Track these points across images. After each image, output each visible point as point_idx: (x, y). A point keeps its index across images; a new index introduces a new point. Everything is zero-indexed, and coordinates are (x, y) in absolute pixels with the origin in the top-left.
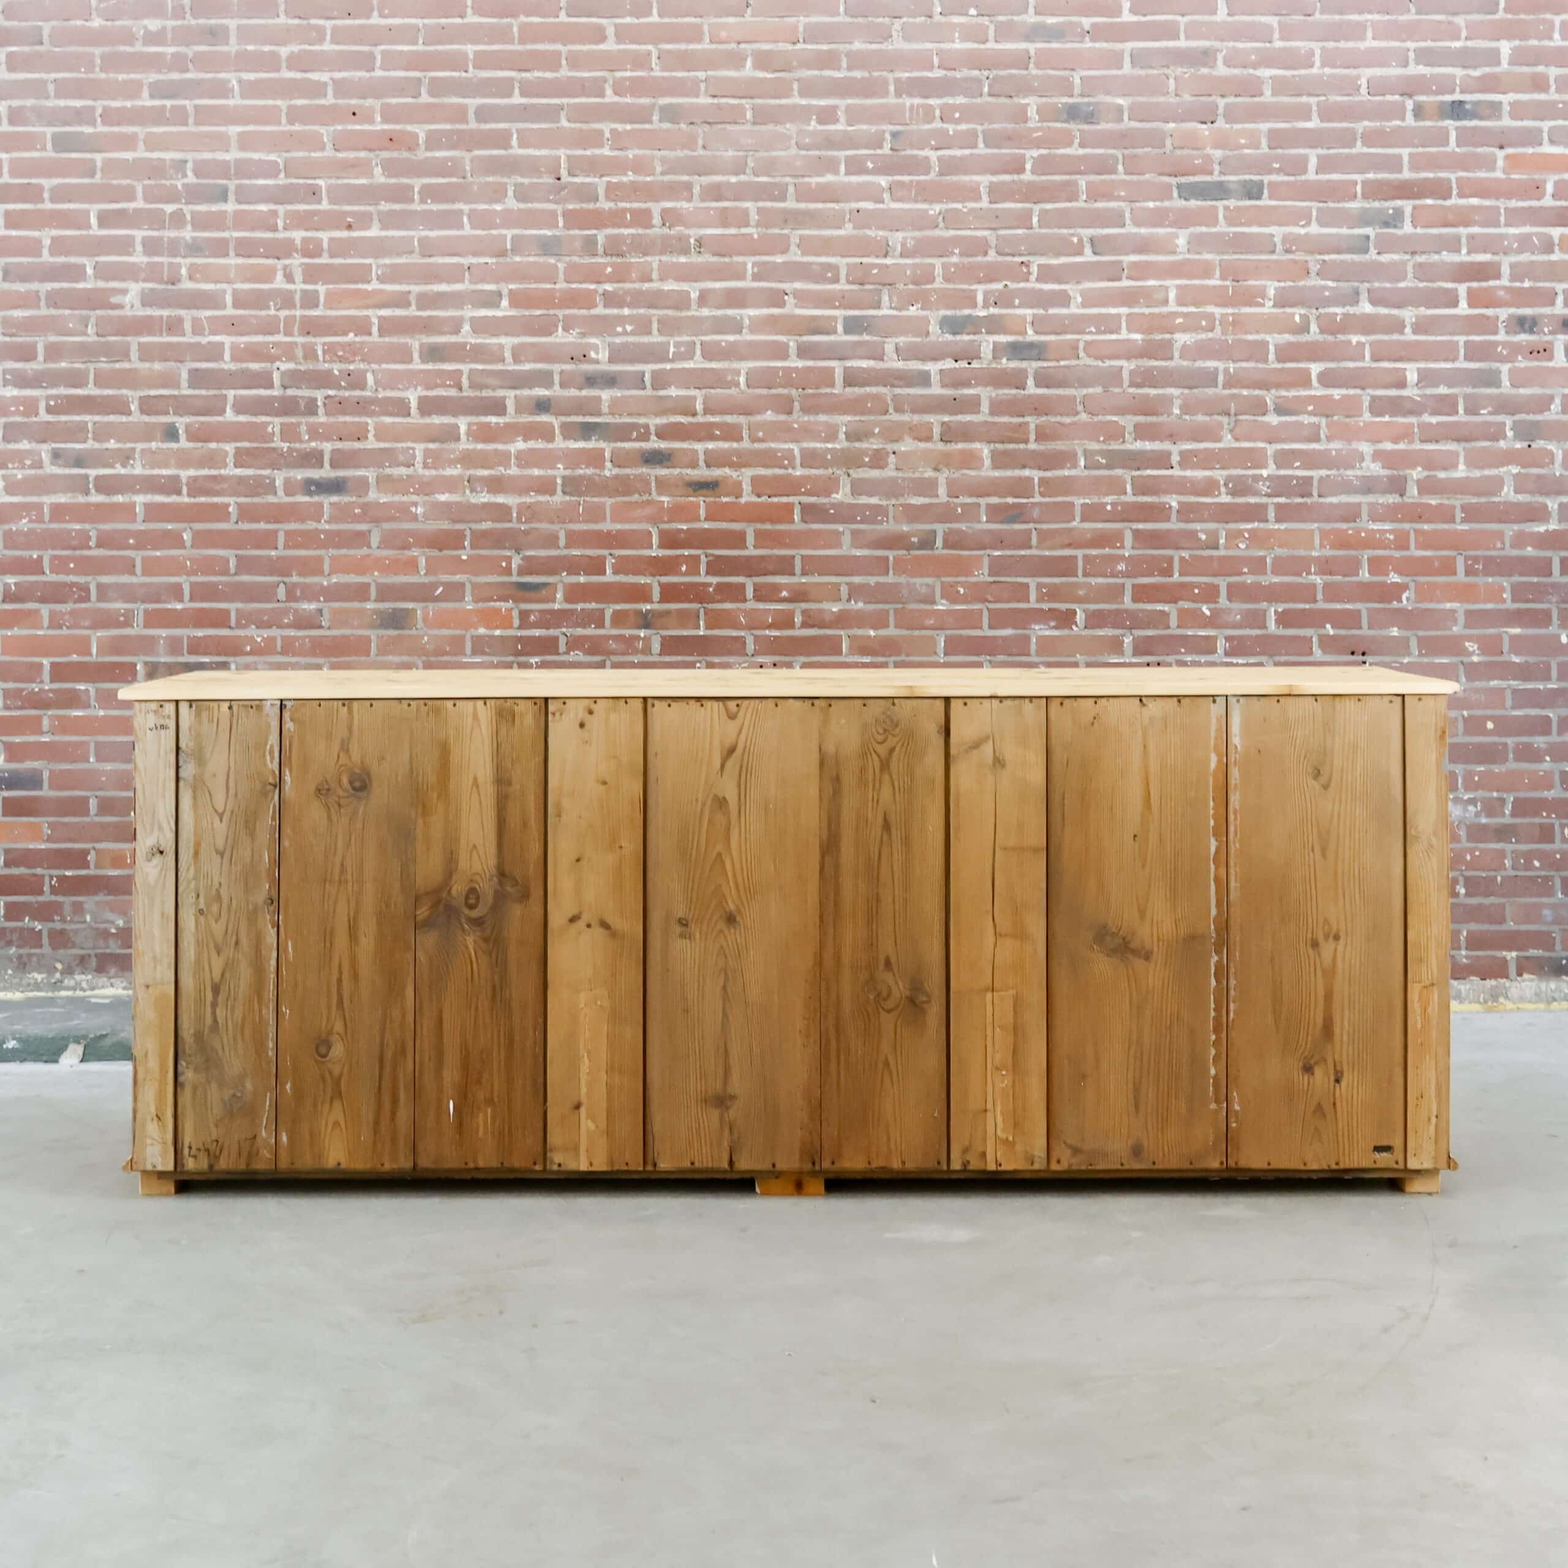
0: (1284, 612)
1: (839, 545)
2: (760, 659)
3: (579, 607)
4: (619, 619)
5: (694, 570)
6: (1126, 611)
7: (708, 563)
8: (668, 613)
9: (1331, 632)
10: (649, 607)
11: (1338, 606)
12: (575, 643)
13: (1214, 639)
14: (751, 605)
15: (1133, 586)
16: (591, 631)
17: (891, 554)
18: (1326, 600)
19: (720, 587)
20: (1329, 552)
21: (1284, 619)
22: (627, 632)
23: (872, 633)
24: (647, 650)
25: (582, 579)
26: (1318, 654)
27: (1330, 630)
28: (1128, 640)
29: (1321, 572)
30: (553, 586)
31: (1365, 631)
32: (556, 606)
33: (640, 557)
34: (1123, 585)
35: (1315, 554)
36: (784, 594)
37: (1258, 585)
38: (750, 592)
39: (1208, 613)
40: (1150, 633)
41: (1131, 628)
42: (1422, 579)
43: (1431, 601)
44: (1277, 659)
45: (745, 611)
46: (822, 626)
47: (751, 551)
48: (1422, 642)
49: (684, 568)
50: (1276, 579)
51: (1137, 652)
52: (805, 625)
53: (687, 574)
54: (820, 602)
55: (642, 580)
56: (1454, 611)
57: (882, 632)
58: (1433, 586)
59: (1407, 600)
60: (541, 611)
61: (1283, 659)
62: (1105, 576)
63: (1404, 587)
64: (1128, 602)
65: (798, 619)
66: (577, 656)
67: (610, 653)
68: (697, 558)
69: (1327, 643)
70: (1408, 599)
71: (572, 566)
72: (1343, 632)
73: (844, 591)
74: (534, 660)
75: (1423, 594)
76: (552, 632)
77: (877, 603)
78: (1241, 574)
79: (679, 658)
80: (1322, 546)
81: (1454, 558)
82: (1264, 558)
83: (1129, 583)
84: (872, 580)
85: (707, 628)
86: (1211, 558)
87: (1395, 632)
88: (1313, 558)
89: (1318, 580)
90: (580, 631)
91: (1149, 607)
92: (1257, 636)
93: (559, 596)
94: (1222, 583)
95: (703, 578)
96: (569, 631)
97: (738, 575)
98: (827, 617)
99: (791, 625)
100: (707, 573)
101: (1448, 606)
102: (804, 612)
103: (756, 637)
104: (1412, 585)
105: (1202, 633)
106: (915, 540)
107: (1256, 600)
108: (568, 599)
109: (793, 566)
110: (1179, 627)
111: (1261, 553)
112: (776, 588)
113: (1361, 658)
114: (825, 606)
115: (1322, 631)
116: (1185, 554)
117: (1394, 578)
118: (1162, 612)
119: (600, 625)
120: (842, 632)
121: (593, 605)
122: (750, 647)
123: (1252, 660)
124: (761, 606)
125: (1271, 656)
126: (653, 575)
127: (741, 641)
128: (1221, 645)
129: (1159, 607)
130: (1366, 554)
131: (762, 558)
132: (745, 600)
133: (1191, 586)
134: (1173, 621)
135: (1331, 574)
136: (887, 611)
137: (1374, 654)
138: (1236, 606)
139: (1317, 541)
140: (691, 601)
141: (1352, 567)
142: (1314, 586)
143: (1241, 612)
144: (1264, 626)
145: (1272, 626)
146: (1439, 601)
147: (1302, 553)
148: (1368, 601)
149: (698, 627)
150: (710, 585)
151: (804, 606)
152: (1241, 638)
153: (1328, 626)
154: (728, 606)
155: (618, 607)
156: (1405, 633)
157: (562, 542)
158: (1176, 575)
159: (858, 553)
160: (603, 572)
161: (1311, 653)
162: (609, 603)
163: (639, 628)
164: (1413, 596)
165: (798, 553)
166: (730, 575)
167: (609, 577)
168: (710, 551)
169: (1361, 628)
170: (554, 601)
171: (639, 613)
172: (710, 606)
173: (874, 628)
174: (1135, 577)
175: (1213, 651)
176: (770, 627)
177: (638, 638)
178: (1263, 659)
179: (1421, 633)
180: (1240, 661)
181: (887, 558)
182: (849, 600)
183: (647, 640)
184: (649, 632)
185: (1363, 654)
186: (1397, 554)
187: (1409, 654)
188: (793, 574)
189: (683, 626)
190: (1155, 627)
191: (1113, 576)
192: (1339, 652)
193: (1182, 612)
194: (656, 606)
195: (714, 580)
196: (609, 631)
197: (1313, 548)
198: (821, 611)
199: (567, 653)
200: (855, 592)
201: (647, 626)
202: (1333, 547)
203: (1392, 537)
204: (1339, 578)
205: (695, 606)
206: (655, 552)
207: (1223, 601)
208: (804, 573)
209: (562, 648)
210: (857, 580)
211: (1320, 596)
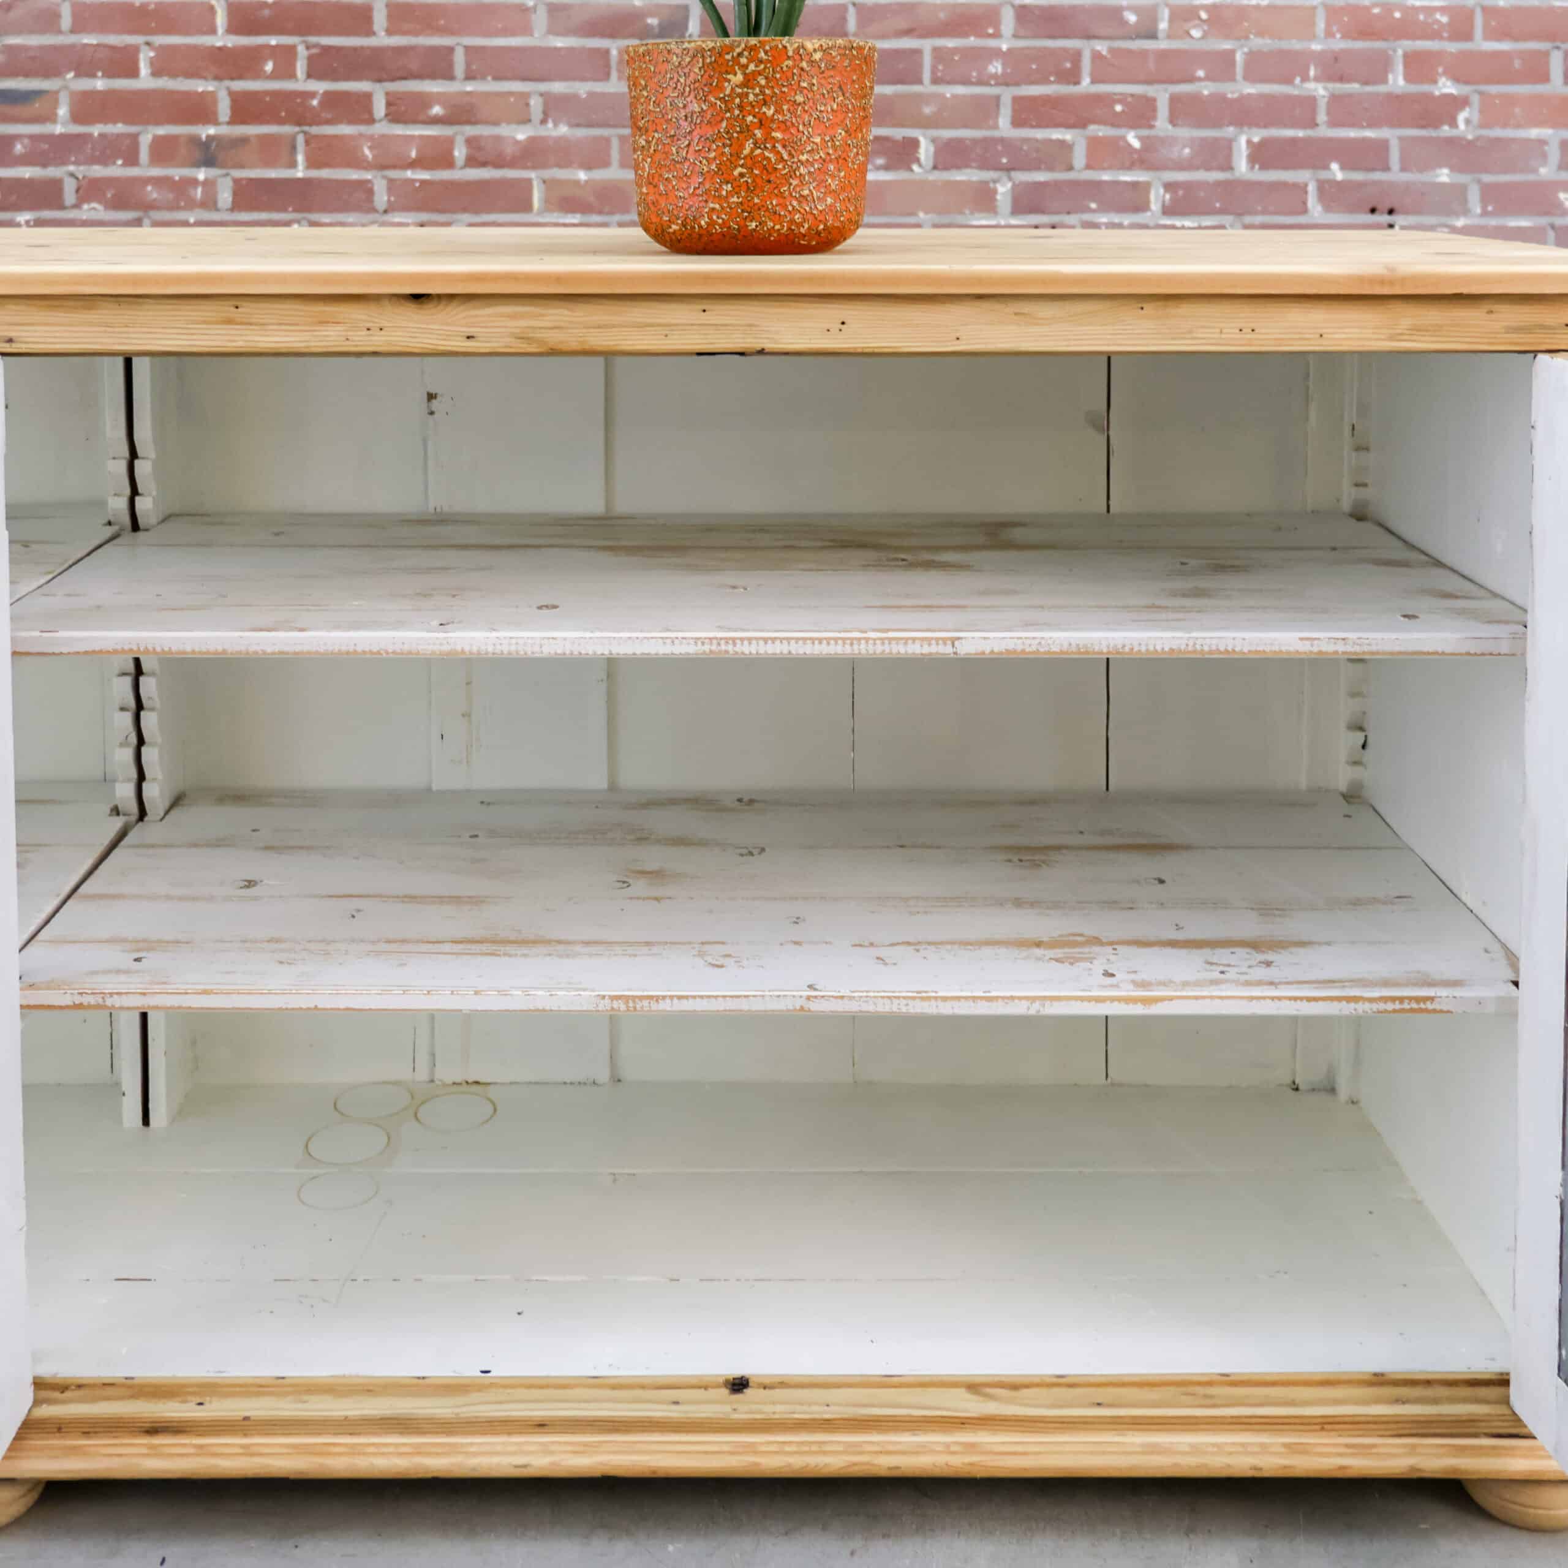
0: (1264, 143)
1: (526, 30)
2: (397, 218)
3: (96, 130)
4: (163, 151)
5: (286, 71)
6: (1002, 140)
7: (311, 59)
8: (244, 140)
9: (1339, 176)
10: (212, 131)
11: (1352, 133)
12: (90, 190)
13: (1145, 187)
14: (382, 128)
15: (1016, 100)
16: (117, 170)
17: (614, 47)
18: (1333, 123)
19: (330, 99)
20: (1339, 44)
21: (1260, 155)
22: (177, 173)
23: (582, 176)
24: (209, 204)
25: (100, 84)
26: (1315, 210)
27: (1336, 172)
28: (1003, 189)
29: (1327, 76)
30: (52, 97)
31: (1395, 175)
32: (59, 129)
33: (195, 47)
34: (997, 98)
35: (1316, 47)
36: (437, 110)
37: (1221, 98)
38: (380, 108)
39: (1136, 144)
40: (1041, 177)
41: (1008, 169)
42: (1493, 89)
43: (1505, 125)
44: (1248, 219)
45: (371, 138)
46: (499, 164)
47: (381, 39)
48: (1488, 193)
49: (269, 67)
50: (1250, 89)
51: (1018, 208)
52: (472, 161)
53: (274, 76)
54: (496, 123)
55: (200, 86)
56: (1542, 142)
57: (599, 175)
58: (1510, 100)
59: (1465, 125)
60: (33, 138)
61: (1258, 219)
62: (966, 82)
63: (1462, 102)
64: (1004, 126)
65: (460, 153)
66: (93, 210)
67: (149, 207)
68: (291, 50)
69: (1331, 194)
70: (1468, 122)
71: (84, 65)
72: (1358, 176)
73: (536, 105)
74: (22, 217)
75: (1494, 113)
76: (52, 172)
77: (590, 125)
78: (1192, 79)
79: (264, 216)
80: (1329, 34)
81: (1546, 54)
82: (1232, 52)
83: (1007, 95)
84: (582, 89)
85: (311, 164)
86: (1144, 54)
87: (1444, 176)
88: (1313, 53)
89: (1320, 90)
90: (98, 171)
91: (1040, 134)
92: (1218, 184)
93: (63, 111)
94: (1162, 95)
95: (301, 83)
96: (81, 171)
97: (359, 78)
98: (509, 150)
99: (448, 162)
100: (309, 76)
101: (1534, 133)
102: (470, 142)
103: (391, 181)
104: (1475, 99)
105: (1126, 177)
106: (653, 21)
107: (1217, 124)
108: (77, 117)
109: (451, 65)
110: (1088, 167)
111: (1227, 45)
112: (423, 101)
113: (1386, 219)
114: (504, 130)
115: (1323, 175)
116: (1102, 47)
117: (1446, 87)
118: (1062, 143)
119: (132, 159)
120: (532, 175)
121: (120, 128)
122: (381, 198)
123: (1208, 221)
124: (399, 130)
125: (1239, 215)
126: (218, 78)
127: (366, 188)
128: (1157, 197)
129: (1056, 134)
130: (1400, 49)
131: (400, 51)
132: (371, 121)
133: (1106, 101)
134: (1079, 158)
135: (1341, 79)
136: (607, 140)
137: (1407, 212)
138: (1185, 133)
139: (1321, 25)
140: (281, 122)
141: (1378, 68)
142: (1311, 102)
143: (1192, 142)
144: (1229, 167)
145: (1242, 166)
146: (1518, 126)
147: (1296, 45)
148: (1401, 125)
149: (293, 164)
150: (312, 95)
151: (470, 130)
152: (1188, 186)
153: (1335, 166)
154: (345, 129)
155: (162, 131)
156: (1462, 178)
157: (66, 22)
158: (1086, 81)
159: (560, 42)
160: (134, 73)
161: (1305, 211)
162: (147, 122)
163: (198, 164)
164: (1476, 118)
165: (459, 43)
166: (347, 78)
167: (145, 80)
168: (313, 39)
169: (1386, 168)
170: (51, 118)
171: (194, 140)
172: (315, 130)
173: (588, 167)
174: (1017, 84)
175: (1141, 206)
176: (413, 165)
177: (194, 182)
178: (1226, 219)
179: (1487, 178)
180: (1187, 223)
181: (607, 52)
182: (544, 122)
183: (208, 184)
184: (214, 172)
185: (1391, 212)
186: (1453, 47)
187: (1466, 212)
188: (451, 77)
189: (270, 162)
190: (1051, 168)
191: (980, 82)
192: (1352, 209)
193: (1094, 143)
194: (224, 130)
195: (320, 87)
196: (145, 169)
197: (1313, 37)
198: (498, 139)
199: (77, 206)
200: (554, 107)
201: (209, 162)
202: (1345, 37)
203: (1444, 19)
204: (1355, 87)
205: (287, 129)
206: (222, 39)
207: (1162, 124)
208: (470, 77)
209: (69, 197)
210: (558, 87)
211: (1322, 117)
